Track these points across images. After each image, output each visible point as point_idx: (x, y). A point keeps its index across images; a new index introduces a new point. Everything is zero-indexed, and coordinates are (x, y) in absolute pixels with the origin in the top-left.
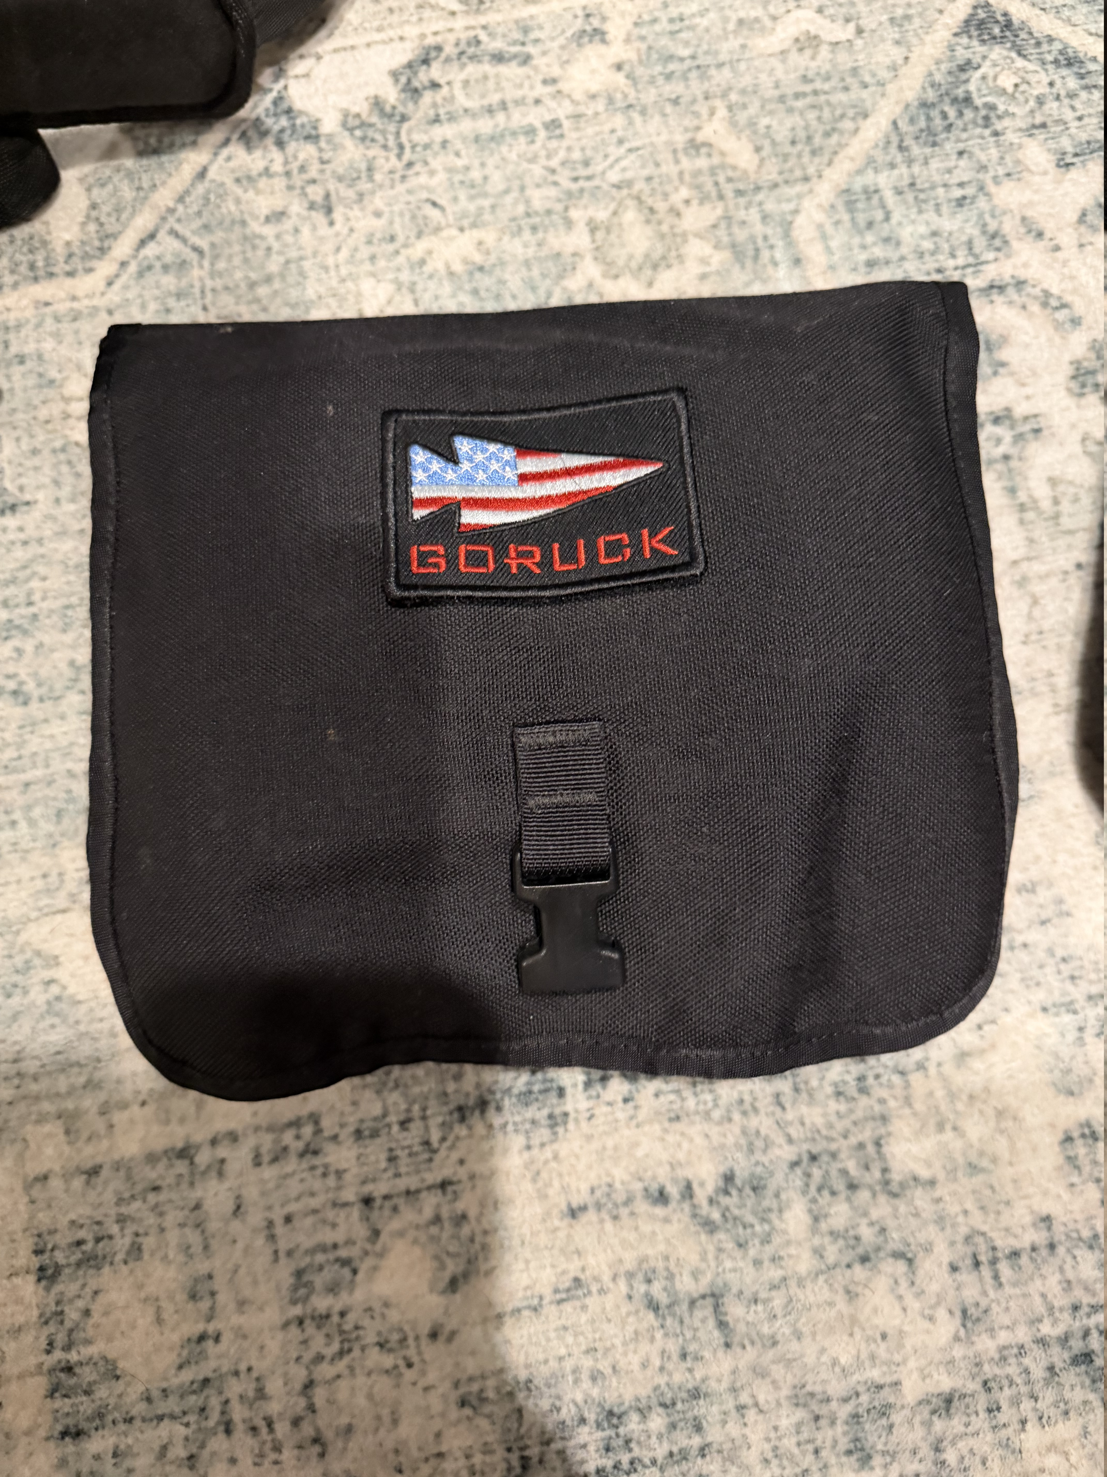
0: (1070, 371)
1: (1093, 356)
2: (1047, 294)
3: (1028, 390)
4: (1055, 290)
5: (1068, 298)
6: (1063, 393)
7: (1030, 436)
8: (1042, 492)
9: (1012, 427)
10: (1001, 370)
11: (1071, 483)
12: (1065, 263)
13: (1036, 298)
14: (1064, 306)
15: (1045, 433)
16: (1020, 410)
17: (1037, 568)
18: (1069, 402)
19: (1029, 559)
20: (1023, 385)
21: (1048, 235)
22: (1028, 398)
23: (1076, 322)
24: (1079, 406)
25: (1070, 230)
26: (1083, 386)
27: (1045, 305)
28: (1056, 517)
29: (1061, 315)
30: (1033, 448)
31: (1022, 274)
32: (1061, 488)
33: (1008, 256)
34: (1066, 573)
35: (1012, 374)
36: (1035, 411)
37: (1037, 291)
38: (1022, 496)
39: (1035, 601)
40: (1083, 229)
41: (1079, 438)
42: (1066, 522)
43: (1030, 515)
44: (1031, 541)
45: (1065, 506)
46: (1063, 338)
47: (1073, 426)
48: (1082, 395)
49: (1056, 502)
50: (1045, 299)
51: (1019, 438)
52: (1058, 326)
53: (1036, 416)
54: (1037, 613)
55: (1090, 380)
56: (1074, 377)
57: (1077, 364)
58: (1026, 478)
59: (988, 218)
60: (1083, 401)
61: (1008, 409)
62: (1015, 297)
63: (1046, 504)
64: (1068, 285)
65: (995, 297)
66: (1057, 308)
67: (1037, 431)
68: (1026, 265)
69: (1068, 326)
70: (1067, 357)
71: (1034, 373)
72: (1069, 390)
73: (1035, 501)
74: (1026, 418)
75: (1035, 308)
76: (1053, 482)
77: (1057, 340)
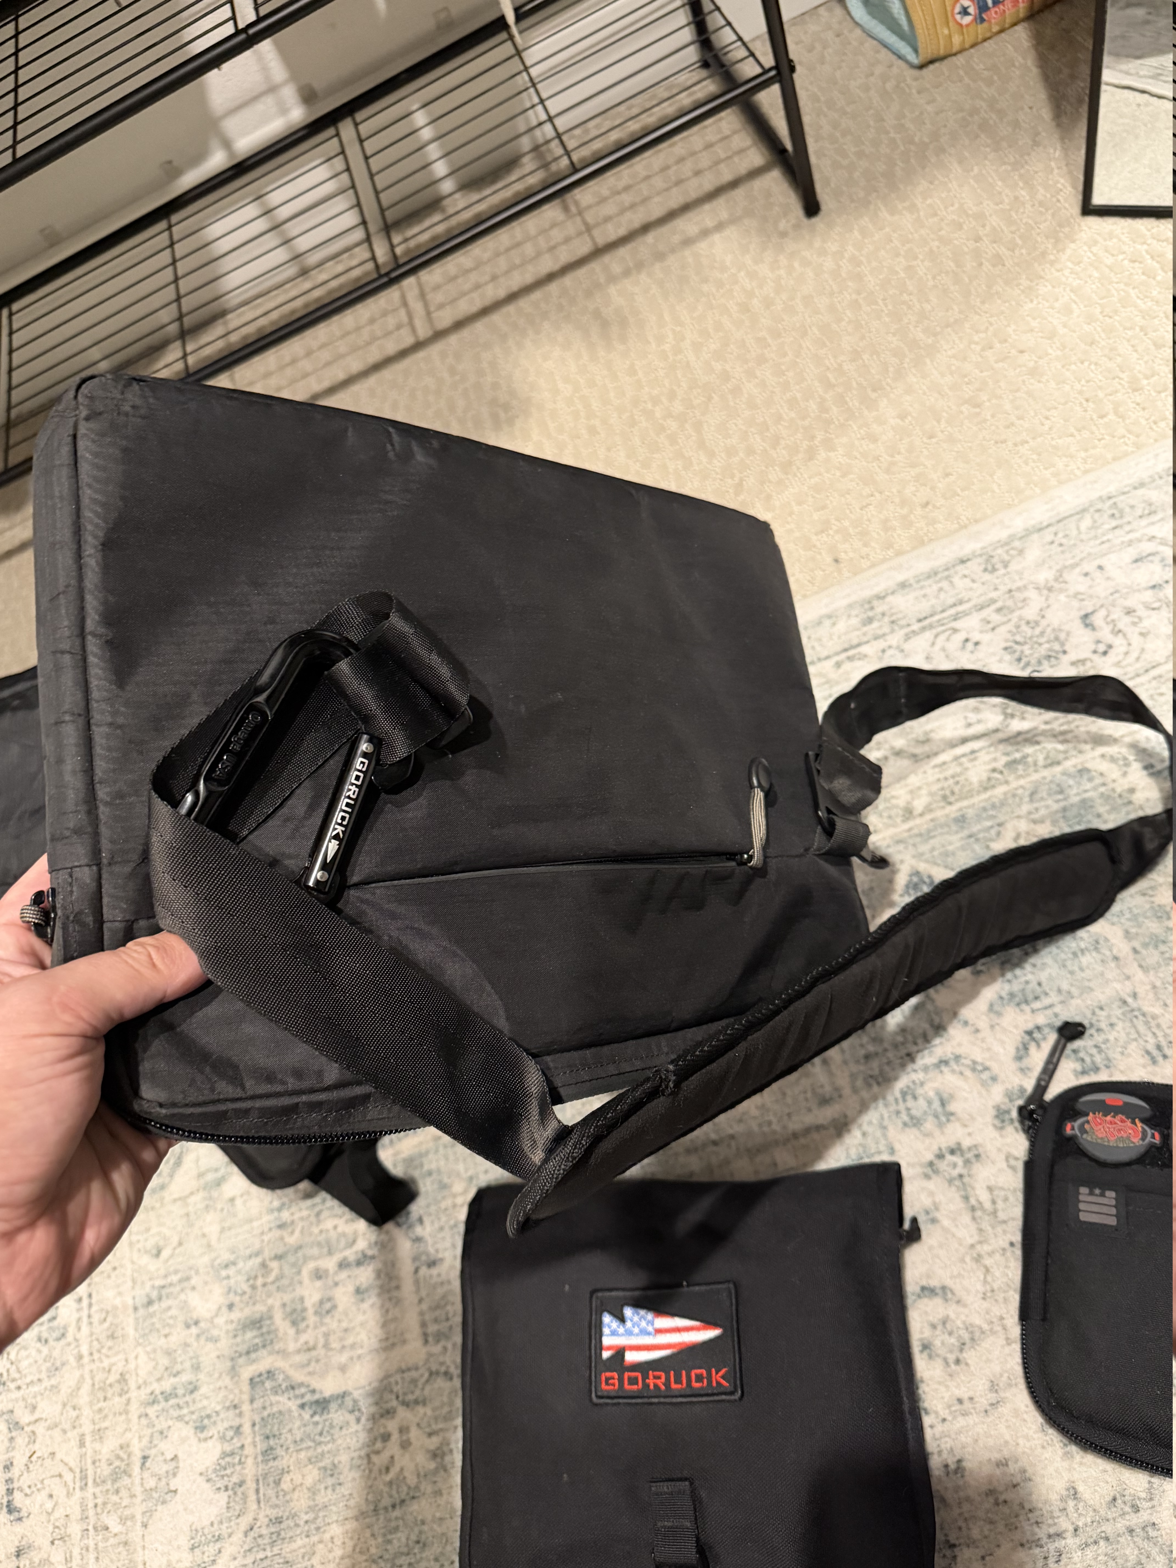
0: (993, 1112)
1: (1007, 1100)
2: (975, 1062)
3: (970, 1130)
4: (979, 1060)
5: (988, 1064)
6: (991, 1128)
7: (973, 1160)
8: (984, 1197)
9: (962, 1155)
10: (952, 1118)
11: (1002, 1189)
12: (983, 1040)
13: (968, 1066)
14: (986, 1069)
15: (983, 1156)
16: (966, 1143)
17: (986, 1248)
18: (995, 1134)
19: (980, 1242)
20: (965, 1126)
21: (971, 1022)
22: (970, 1134)
23: (994, 1079)
24: (1002, 1136)
25: (984, 1017)
26: (1003, 1121)
27: (974, 1070)
28: (995, 1213)
29: (985, 1076)
30: (977, 1167)
31: (959, 1051)
32: (996, 1193)
33: (948, 1040)
34: (1004, 1250)
35: (958, 1119)
36: (974, 1143)
37: (967, 1062)
38: (973, 1201)
39: (987, 1270)
40: (992, 1015)
41: (1004, 1157)
42: (1001, 1215)
43: (979, 1213)
44: (980, 1230)
45: (1000, 1205)
46: (987, 1090)
47: (999, 1150)
48: (1002, 1128)
49: (994, 1202)
50: (974, 1067)
51: (967, 1162)
52: (984, 1084)
53: (975, 1146)
54: (989, 1279)
55: (1007, 1117)
56: (997, 1117)
57: (998, 1108)
58: (973, 1188)
59: (934, 1017)
60: (1004, 1132)
61: (959, 1144)
62: (955, 1067)
63: (988, 1205)
64: (987, 1055)
65: (944, 1068)
66: (981, 1071)
67: (977, 1156)
68: (960, 1045)
69: (990, 1082)
70: (991, 1104)
71: (973, 1118)
72: (995, 1126)
73: (980, 1203)
74: (970, 1149)
75: (968, 1073)
76: (990, 1189)
77: (984, 1092)
